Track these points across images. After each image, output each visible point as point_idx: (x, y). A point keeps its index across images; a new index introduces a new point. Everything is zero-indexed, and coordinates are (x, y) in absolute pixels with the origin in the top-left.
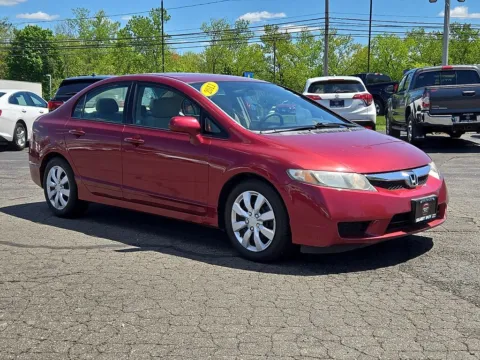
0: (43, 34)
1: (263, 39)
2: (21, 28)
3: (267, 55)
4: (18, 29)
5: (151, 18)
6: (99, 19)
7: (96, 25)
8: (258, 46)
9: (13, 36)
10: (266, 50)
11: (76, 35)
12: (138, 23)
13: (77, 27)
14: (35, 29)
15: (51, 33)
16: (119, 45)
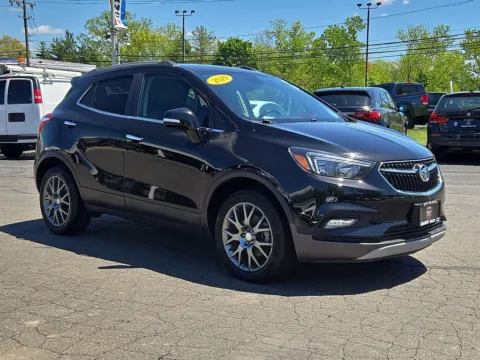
0: (244, 45)
1: (463, 46)
2: (224, 41)
3: (467, 62)
4: (221, 41)
5: (346, 27)
6: (295, 30)
7: (293, 36)
8: (457, 53)
9: (217, 48)
10: (467, 57)
11: (274, 46)
12: (333, 33)
13: (274, 39)
14: (237, 41)
15: (250, 44)
16: (313, 56)
